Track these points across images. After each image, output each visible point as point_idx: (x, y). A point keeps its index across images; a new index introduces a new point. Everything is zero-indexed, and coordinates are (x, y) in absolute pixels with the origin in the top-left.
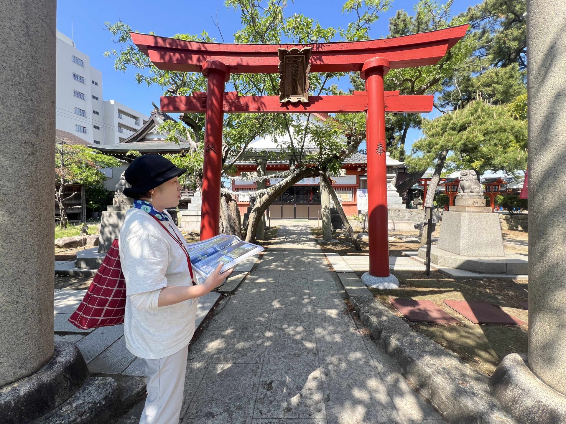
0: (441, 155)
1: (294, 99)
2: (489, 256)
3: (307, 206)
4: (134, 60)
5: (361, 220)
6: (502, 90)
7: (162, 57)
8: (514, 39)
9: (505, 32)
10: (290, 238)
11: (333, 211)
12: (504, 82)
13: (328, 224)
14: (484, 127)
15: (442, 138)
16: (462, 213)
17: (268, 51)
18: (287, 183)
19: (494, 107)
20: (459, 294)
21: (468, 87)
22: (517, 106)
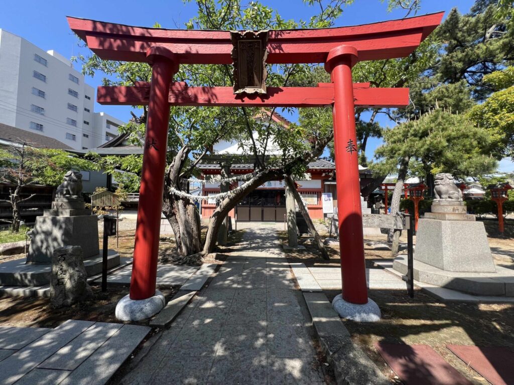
0: (404, 160)
1: (250, 90)
2: (479, 272)
3: (274, 209)
4: (101, 66)
5: (327, 225)
6: (453, 103)
7: (101, 44)
8: (460, 60)
9: (451, 54)
10: (254, 243)
11: (298, 214)
12: (454, 97)
13: (294, 228)
14: (446, 133)
15: (404, 145)
16: (443, 222)
17: (221, 38)
18: (249, 187)
19: (453, 116)
20: (460, 330)
21: (421, 101)
22: (474, 115)
